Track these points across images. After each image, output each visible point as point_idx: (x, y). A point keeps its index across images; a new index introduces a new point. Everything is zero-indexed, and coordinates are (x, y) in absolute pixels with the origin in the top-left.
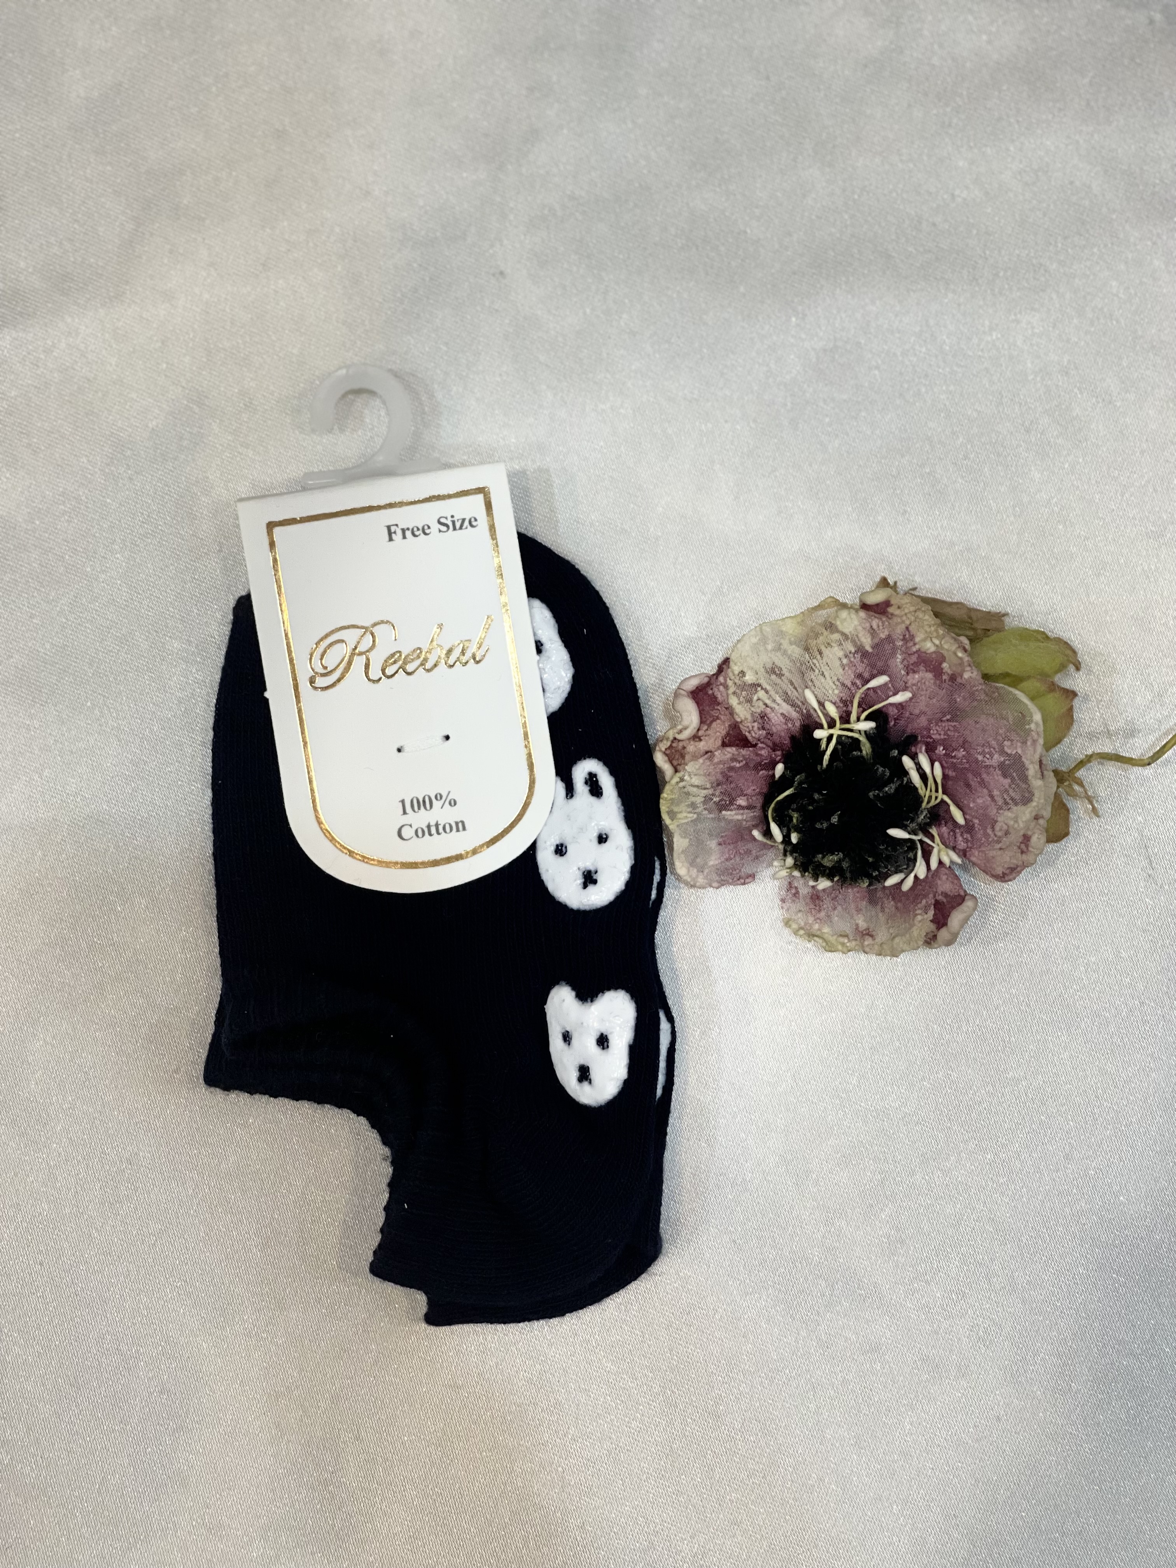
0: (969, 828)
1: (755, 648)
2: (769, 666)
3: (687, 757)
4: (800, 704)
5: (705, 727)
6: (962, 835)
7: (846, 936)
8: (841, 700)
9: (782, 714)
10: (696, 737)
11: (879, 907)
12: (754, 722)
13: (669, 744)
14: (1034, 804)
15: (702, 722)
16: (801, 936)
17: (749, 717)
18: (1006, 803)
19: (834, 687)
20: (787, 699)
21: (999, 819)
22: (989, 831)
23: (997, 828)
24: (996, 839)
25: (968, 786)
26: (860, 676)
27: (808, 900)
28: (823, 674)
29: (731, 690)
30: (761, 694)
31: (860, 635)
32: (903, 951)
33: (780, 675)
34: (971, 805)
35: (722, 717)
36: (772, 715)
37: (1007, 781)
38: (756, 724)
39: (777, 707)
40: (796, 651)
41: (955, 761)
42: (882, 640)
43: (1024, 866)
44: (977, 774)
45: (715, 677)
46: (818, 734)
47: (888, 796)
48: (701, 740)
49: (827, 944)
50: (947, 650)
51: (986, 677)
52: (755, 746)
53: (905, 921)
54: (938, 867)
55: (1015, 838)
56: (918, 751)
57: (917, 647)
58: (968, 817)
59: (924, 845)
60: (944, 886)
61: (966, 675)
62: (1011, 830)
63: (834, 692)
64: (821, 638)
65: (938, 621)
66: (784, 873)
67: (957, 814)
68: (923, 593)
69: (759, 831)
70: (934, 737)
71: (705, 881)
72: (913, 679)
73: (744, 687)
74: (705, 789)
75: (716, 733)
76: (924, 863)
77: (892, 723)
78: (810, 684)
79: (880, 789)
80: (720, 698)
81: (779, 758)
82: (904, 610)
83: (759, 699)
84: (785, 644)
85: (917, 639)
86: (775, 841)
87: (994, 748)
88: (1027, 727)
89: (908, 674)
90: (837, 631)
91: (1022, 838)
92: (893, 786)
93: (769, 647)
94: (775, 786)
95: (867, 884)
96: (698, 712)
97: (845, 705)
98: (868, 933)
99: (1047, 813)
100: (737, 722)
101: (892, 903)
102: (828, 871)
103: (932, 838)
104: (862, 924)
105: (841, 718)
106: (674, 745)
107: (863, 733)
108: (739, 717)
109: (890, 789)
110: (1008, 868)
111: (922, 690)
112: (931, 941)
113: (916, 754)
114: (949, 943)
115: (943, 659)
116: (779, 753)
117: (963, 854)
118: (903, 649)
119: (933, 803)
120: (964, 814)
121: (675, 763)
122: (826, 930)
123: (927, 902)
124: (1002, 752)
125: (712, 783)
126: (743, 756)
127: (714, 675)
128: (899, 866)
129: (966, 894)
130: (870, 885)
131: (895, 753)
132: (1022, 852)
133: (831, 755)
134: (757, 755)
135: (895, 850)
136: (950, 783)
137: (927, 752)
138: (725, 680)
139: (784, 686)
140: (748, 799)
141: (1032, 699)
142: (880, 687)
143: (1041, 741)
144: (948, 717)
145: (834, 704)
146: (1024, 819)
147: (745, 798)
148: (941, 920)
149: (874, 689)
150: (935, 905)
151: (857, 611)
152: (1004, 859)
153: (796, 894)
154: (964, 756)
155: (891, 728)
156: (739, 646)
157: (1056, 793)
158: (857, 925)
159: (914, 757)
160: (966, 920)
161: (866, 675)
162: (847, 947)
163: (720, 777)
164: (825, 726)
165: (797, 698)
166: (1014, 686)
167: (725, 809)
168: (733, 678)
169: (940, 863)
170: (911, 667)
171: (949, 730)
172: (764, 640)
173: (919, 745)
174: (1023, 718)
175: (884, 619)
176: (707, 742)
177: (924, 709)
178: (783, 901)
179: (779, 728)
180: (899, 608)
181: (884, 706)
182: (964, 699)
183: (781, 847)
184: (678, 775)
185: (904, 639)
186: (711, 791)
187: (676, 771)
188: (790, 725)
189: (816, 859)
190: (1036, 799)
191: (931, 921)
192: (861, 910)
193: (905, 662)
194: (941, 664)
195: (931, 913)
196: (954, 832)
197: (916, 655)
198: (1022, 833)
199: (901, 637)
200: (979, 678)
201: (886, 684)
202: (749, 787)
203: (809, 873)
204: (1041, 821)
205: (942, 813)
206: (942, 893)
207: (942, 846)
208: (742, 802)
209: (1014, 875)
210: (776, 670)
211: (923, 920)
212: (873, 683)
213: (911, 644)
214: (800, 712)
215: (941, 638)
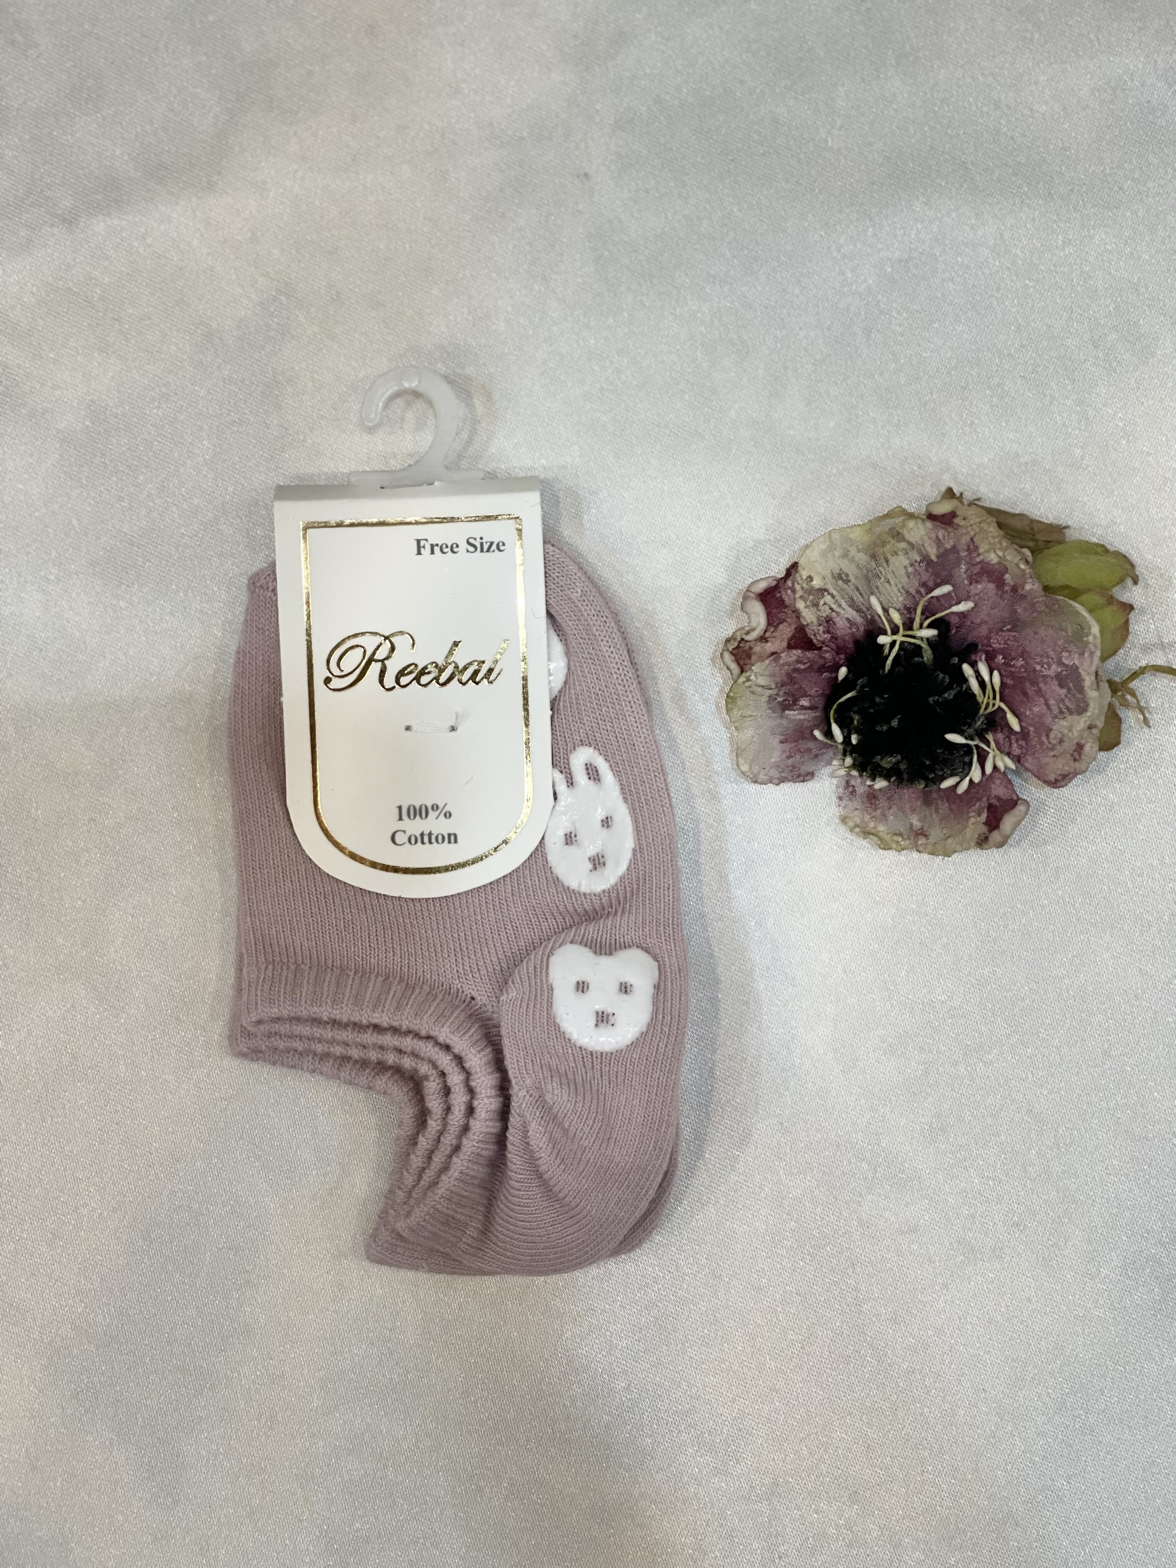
0: (1024, 734)
1: (824, 554)
2: (837, 571)
3: (754, 658)
4: (865, 609)
5: (772, 629)
6: (1017, 741)
7: (901, 835)
8: (906, 608)
9: (847, 619)
10: (763, 639)
11: (933, 808)
12: (820, 625)
13: (736, 644)
14: (1089, 714)
15: (769, 623)
16: (857, 834)
17: (815, 621)
18: (1061, 712)
19: (899, 594)
20: (852, 604)
21: (1054, 727)
22: (1044, 739)
23: (1052, 735)
24: (1050, 746)
25: (1025, 694)
26: (924, 585)
27: (865, 799)
28: (888, 582)
29: (798, 595)
30: (828, 598)
31: (926, 545)
32: (955, 852)
33: (847, 581)
34: (1027, 713)
35: (788, 620)
36: (837, 620)
37: (1063, 692)
38: (821, 628)
39: (843, 612)
40: (862, 558)
41: (1013, 670)
42: (947, 550)
43: (1075, 774)
44: (1034, 683)
45: (783, 580)
46: (882, 640)
47: (947, 701)
48: (767, 641)
49: (882, 842)
50: (1011, 562)
51: (1046, 589)
52: (820, 649)
53: (958, 823)
54: (993, 772)
55: (1069, 746)
56: (978, 659)
57: (981, 557)
58: (1023, 724)
59: (980, 750)
60: (998, 790)
61: (1028, 587)
62: (1066, 739)
63: (899, 600)
64: (888, 546)
65: (1002, 533)
66: (842, 772)
67: (1014, 722)
68: (987, 504)
69: (821, 731)
70: (994, 646)
71: (766, 777)
72: (976, 588)
73: (811, 591)
74: (770, 689)
75: (782, 635)
76: (979, 767)
77: (954, 631)
78: (876, 590)
79: (940, 695)
80: (787, 601)
81: (843, 661)
82: (969, 522)
83: (825, 604)
84: (853, 551)
85: (981, 550)
86: (835, 741)
87: (1052, 659)
88: (1085, 639)
89: (971, 584)
90: (904, 539)
91: (1076, 746)
92: (953, 693)
93: (837, 554)
94: (837, 689)
95: (923, 786)
96: (765, 615)
97: (908, 613)
98: (922, 833)
99: (1100, 724)
100: (803, 625)
101: (946, 804)
102: (885, 772)
103: (988, 744)
104: (916, 823)
105: (904, 624)
106: (741, 645)
107: (925, 640)
108: (805, 620)
109: (949, 695)
110: (1060, 775)
111: (984, 600)
112: (982, 842)
113: (976, 662)
114: (1000, 845)
115: (1006, 570)
116: (842, 656)
117: (1018, 760)
118: (967, 559)
119: (990, 710)
120: (1020, 721)
121: (742, 663)
122: (881, 828)
123: (980, 805)
124: (1060, 663)
125: (777, 684)
126: (808, 658)
127: (782, 578)
128: (955, 769)
129: (1019, 799)
130: (926, 787)
131: (956, 660)
132: (1075, 760)
133: (894, 660)
134: (822, 658)
135: (952, 754)
136: (1007, 691)
137: (986, 660)
138: (793, 584)
139: (851, 592)
140: (810, 701)
141: (1091, 611)
142: (944, 596)
143: (1098, 653)
144: (1009, 627)
145: (898, 610)
146: (1079, 729)
147: (808, 698)
148: (993, 823)
149: (938, 598)
150: (988, 808)
151: (923, 520)
152: (1056, 766)
153: (853, 792)
154: (1022, 665)
155: (953, 636)
156: (807, 551)
157: (1109, 703)
158: (911, 825)
159: (973, 665)
160: (1018, 823)
161: (931, 584)
162: (901, 845)
163: (785, 679)
164: (889, 631)
165: (862, 604)
166: (1074, 599)
167: (788, 710)
168: (800, 582)
169: (995, 768)
170: (974, 577)
171: (1008, 639)
172: (831, 548)
173: (980, 654)
174: (1082, 630)
175: (950, 530)
176: (773, 643)
177: (986, 618)
178: (840, 798)
179: (844, 632)
180: (964, 519)
181: (946, 615)
182: (1025, 609)
183: (841, 747)
184: (744, 674)
185: (968, 549)
186: (775, 692)
187: (742, 671)
188: (854, 630)
189: (875, 760)
190: (1091, 709)
191: (984, 823)
192: (915, 810)
193: (969, 573)
194: (1003, 575)
195: (984, 816)
196: (1009, 738)
197: (979, 566)
198: (1076, 741)
199: (966, 548)
200: (1040, 589)
201: (949, 593)
202: (812, 688)
203: (867, 773)
204: (1095, 731)
205: (998, 718)
206: (995, 796)
207: (997, 752)
208: (804, 702)
209: (1066, 781)
210: (843, 576)
211: (976, 823)
212: (937, 592)
213: (975, 555)
214: (865, 617)
215: (1004, 550)
